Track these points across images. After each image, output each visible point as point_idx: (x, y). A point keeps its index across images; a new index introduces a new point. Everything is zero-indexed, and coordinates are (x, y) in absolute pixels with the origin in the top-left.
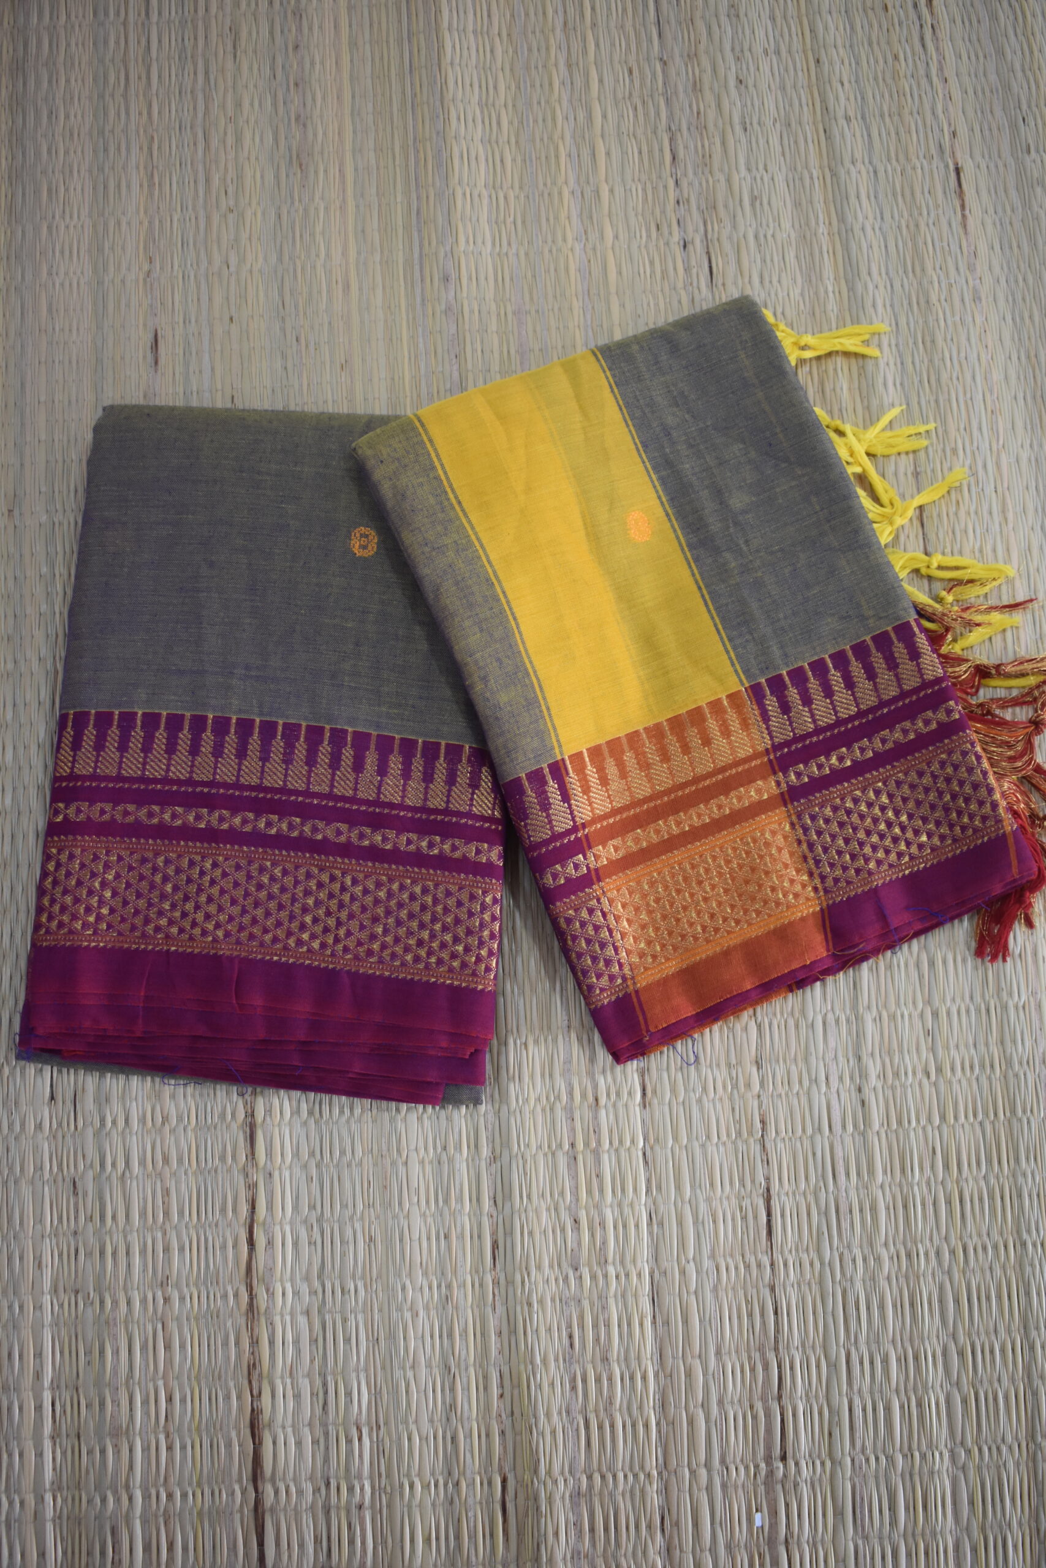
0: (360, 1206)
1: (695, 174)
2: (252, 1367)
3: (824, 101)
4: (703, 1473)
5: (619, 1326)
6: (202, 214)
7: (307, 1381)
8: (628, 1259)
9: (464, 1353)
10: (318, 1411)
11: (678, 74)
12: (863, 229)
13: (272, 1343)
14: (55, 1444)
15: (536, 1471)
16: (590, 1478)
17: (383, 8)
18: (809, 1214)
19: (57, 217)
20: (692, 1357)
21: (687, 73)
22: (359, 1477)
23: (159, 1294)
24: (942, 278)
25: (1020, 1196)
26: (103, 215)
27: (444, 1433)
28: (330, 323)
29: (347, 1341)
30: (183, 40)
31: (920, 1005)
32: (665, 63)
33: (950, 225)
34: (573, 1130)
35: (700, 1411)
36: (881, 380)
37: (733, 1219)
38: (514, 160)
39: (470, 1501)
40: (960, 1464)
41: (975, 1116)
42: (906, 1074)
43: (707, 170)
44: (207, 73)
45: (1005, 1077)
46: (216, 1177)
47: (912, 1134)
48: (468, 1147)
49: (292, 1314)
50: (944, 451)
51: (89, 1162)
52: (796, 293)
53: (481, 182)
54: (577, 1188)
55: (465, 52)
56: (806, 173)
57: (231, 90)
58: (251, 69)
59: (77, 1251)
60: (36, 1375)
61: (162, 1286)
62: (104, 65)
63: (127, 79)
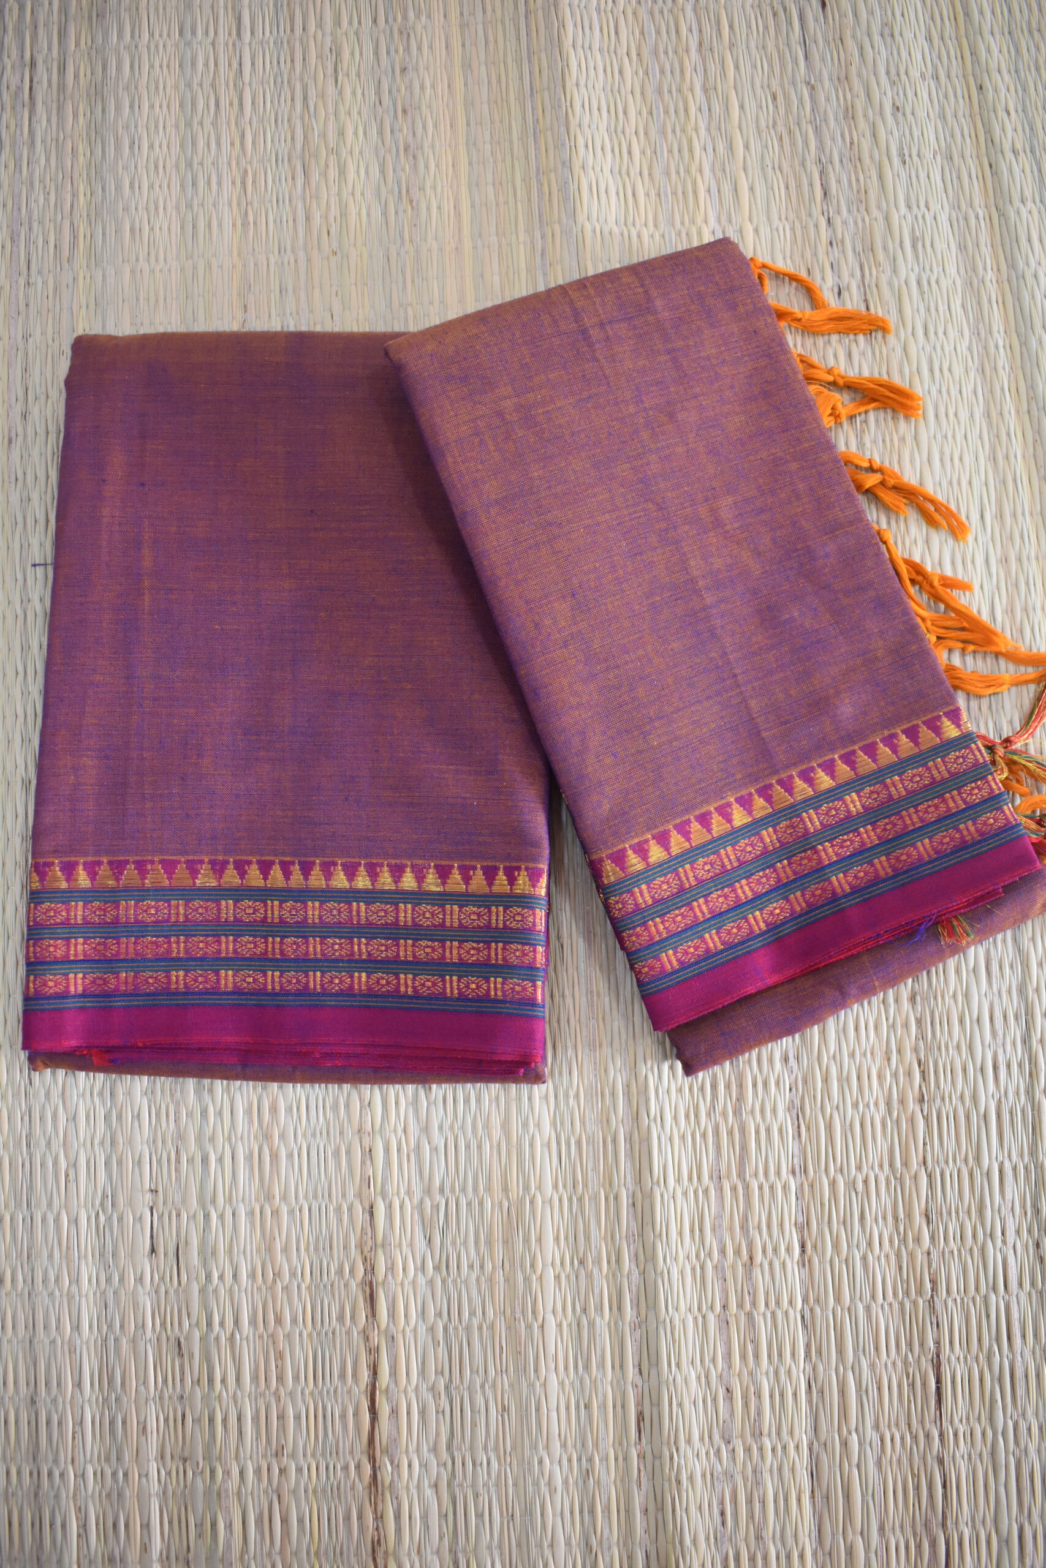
1: (849, 211)
2: (376, 1544)
3: (988, 132)
5: (775, 1502)
6: (302, 255)
7: (435, 1558)
9: (606, 1532)
11: (828, 99)
13: (398, 1517)
17: (499, 23)
18: (981, 1379)
19: (141, 259)
20: (854, 1533)
21: (838, 99)
26: (192, 257)
29: (480, 1516)
30: (279, 62)
32: (813, 88)
37: (900, 1386)
38: (647, 194)
43: (862, 208)
44: (305, 98)
46: (334, 1340)
48: (611, 1309)
49: (418, 1487)
53: (612, 220)
54: (730, 1354)
55: (592, 72)
57: (332, 117)
58: (354, 93)
59: (184, 1416)
60: (143, 1547)
61: (277, 1456)
62: (191, 90)
63: (217, 105)
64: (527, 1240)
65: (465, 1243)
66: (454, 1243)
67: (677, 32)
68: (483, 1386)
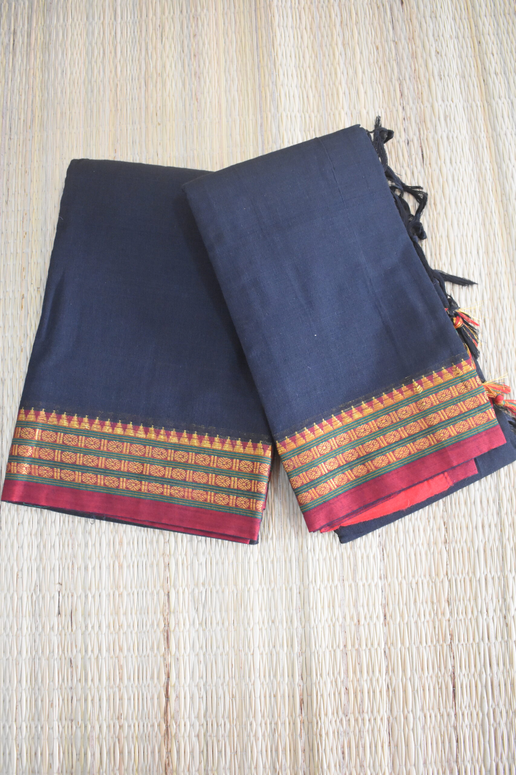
1: (413, 103)
2: (167, 766)
3: (483, 64)
5: (370, 747)
6: (143, 126)
9: (284, 761)
11: (403, 49)
13: (178, 752)
17: (242, 14)
18: (476, 687)
19: (65, 128)
20: (411, 765)
21: (408, 48)
26: (90, 126)
29: (220, 752)
30: (134, 32)
32: (396, 43)
37: (434, 689)
38: (314, 96)
43: (420, 101)
44: (147, 49)
46: (148, 660)
48: (287, 646)
49: (189, 736)
51: (79, 649)
53: (296, 110)
54: (347, 670)
55: (287, 38)
57: (159, 59)
58: (170, 47)
59: (72, 698)
60: (50, 766)
61: (118, 719)
62: (92, 46)
63: (104, 53)
64: (246, 610)
65: (215, 611)
66: (209, 611)
67: (330, 16)
68: (222, 685)
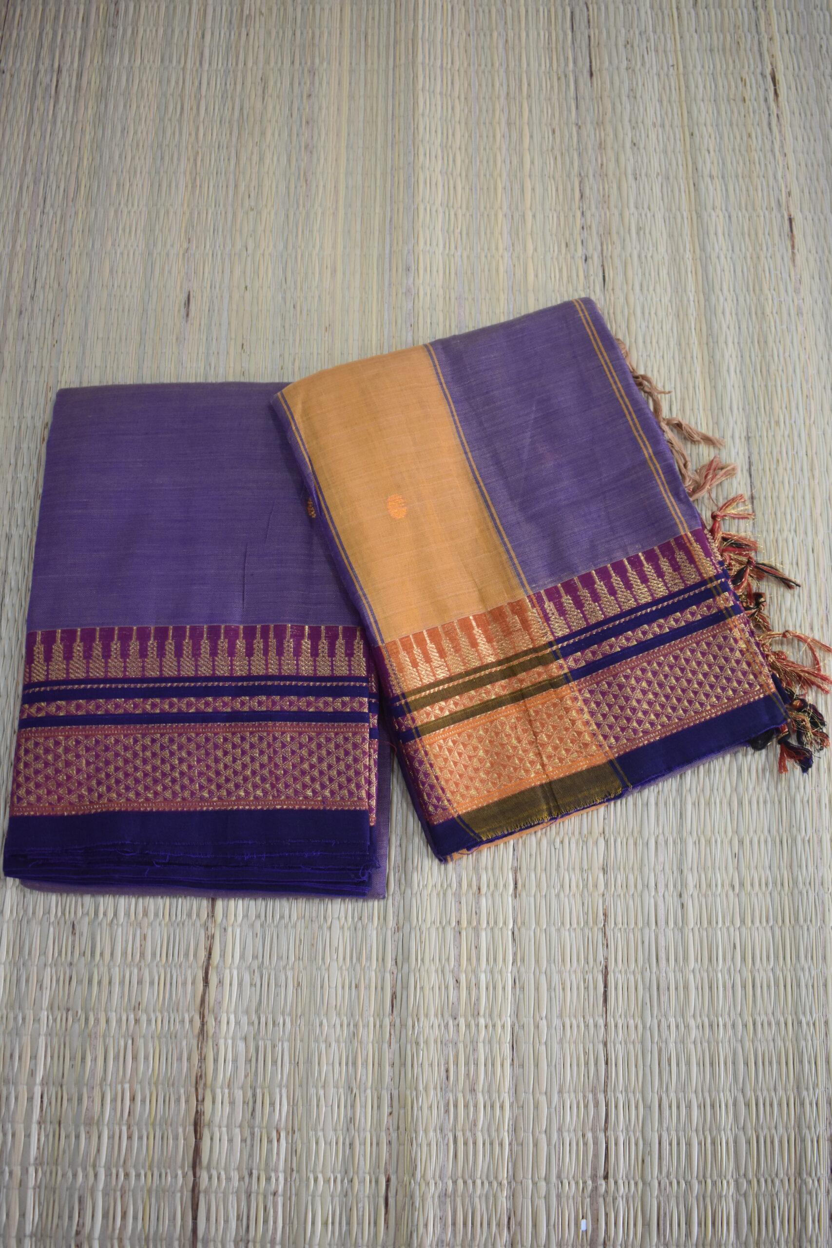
0: (292, 958)
4: (543, 1184)
8: (495, 1014)
10: (248, 1116)
12: (718, 257)
14: (40, 1128)
15: (413, 1175)
16: (455, 1182)
22: (276, 1171)
23: (132, 1017)
24: (775, 296)
25: (799, 986)
27: (344, 1139)
28: (319, 297)
31: (730, 834)
33: (783, 259)
34: (460, 911)
35: (544, 1136)
36: (725, 368)
39: (361, 1195)
40: (743, 1191)
41: (767, 921)
42: (716, 886)
45: (792, 894)
47: (719, 933)
50: (770, 422)
52: (666, 299)
56: (678, 214)
